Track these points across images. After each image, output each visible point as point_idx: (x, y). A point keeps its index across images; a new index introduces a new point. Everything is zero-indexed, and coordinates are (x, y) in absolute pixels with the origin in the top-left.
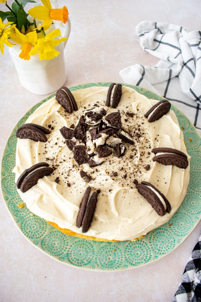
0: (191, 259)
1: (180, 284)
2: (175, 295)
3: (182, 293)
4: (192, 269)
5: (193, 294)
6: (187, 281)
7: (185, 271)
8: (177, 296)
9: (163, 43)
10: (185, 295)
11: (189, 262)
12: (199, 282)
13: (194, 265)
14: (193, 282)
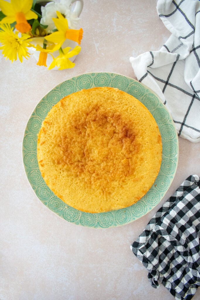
0: (154, 217)
1: (144, 230)
2: (140, 236)
3: (144, 236)
4: (153, 223)
5: (150, 236)
6: (148, 230)
7: (149, 223)
8: (140, 237)
9: (180, 10)
10: (145, 237)
11: (153, 218)
12: (155, 231)
13: (155, 221)
14: (152, 230)
